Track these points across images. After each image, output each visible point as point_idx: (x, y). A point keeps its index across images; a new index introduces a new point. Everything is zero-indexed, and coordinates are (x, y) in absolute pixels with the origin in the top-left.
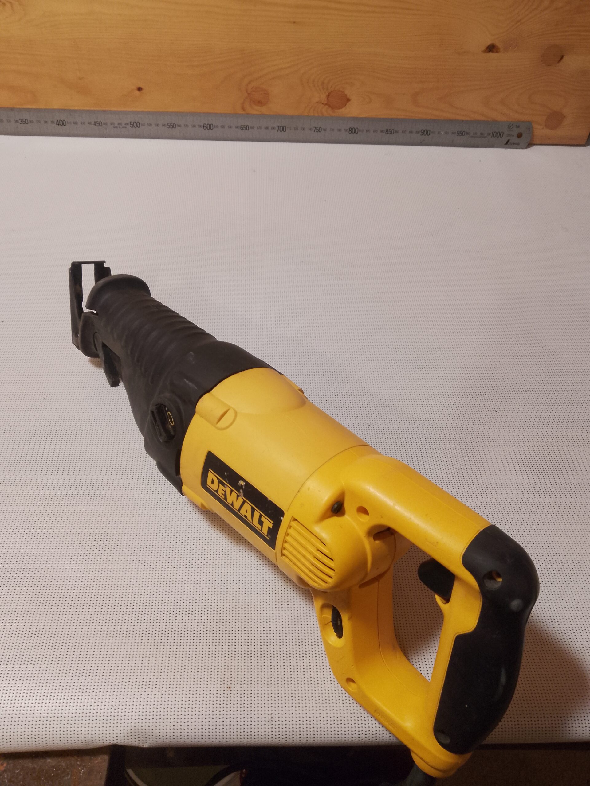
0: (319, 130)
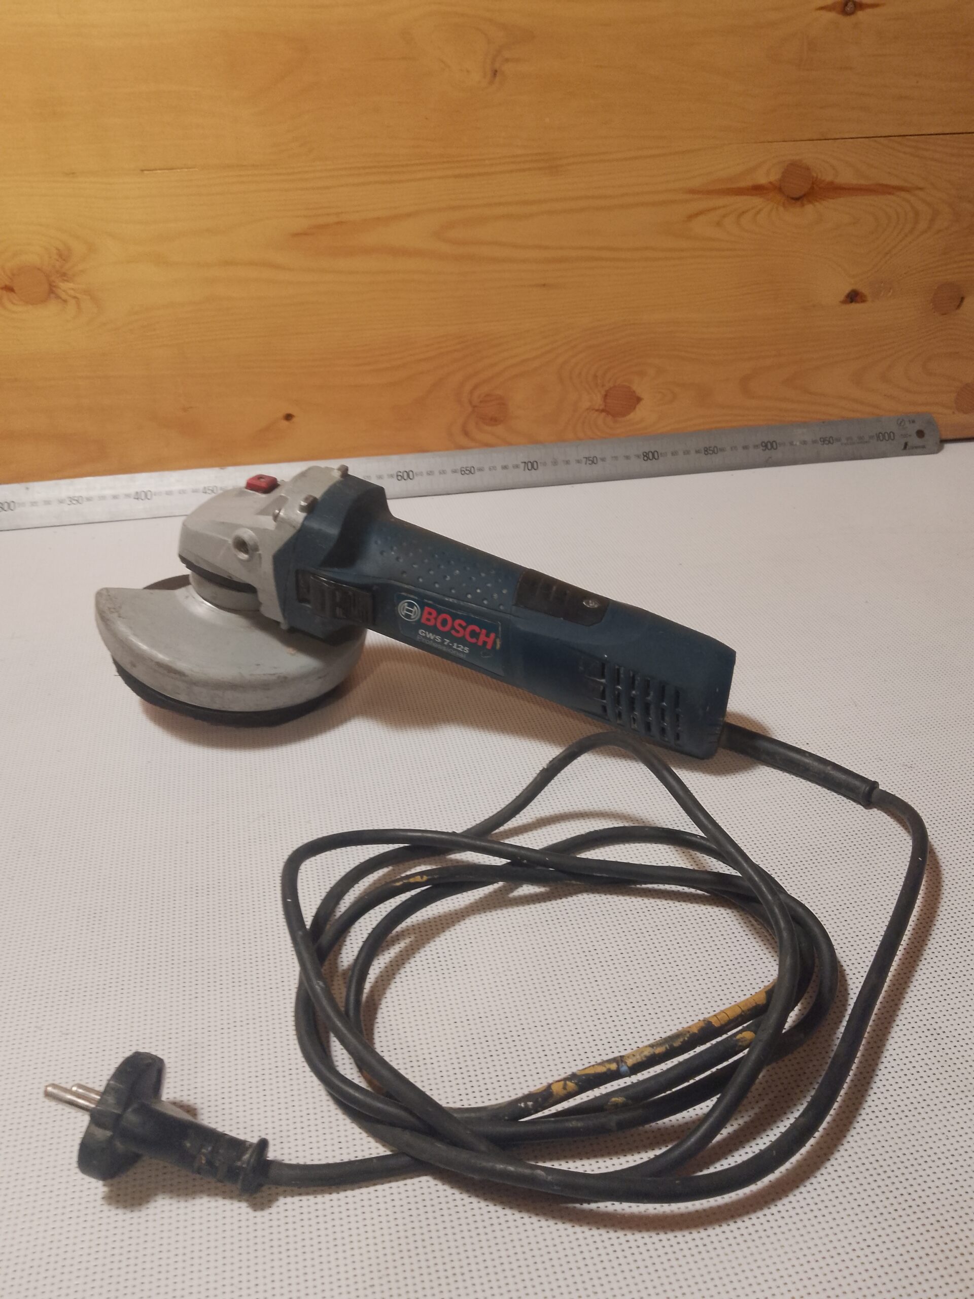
0: (593, 462)
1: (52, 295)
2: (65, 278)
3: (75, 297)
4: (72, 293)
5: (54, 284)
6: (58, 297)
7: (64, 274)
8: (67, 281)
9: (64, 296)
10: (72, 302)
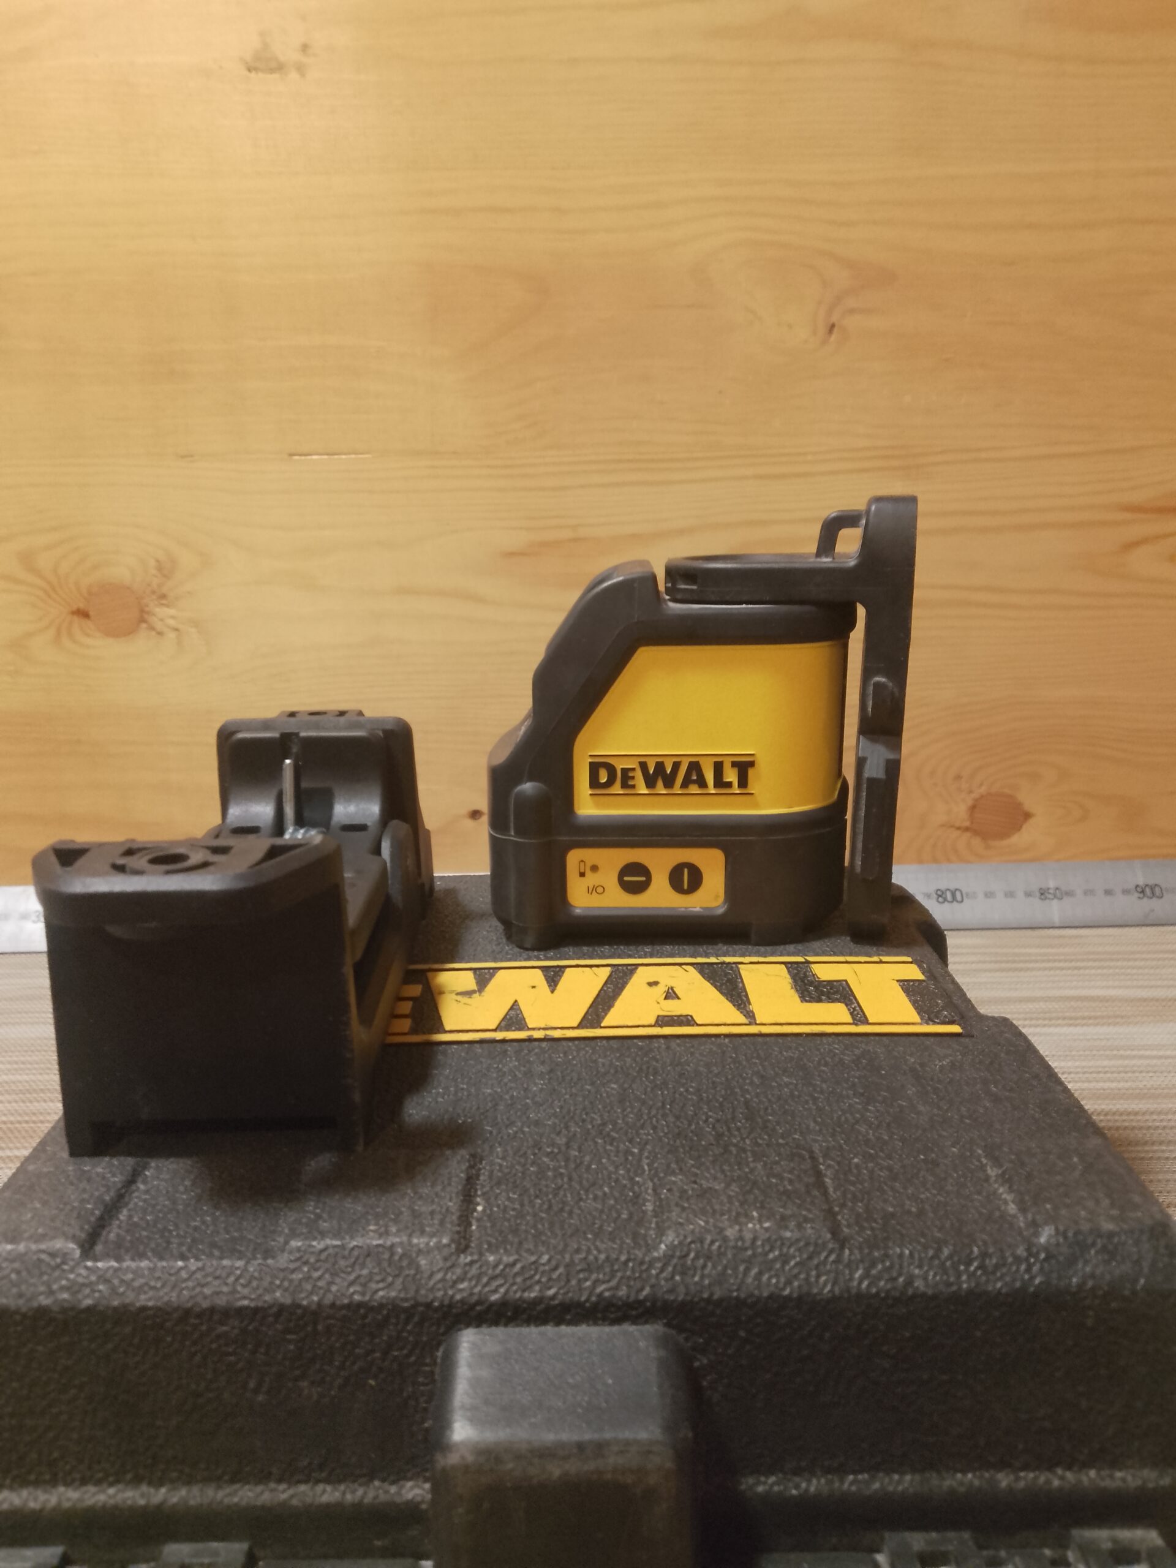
1: (144, 625)
2: (164, 602)
3: (177, 630)
4: (171, 622)
5: (147, 609)
6: (152, 628)
7: (164, 596)
8: (168, 606)
9: (159, 626)
10: (172, 635)
